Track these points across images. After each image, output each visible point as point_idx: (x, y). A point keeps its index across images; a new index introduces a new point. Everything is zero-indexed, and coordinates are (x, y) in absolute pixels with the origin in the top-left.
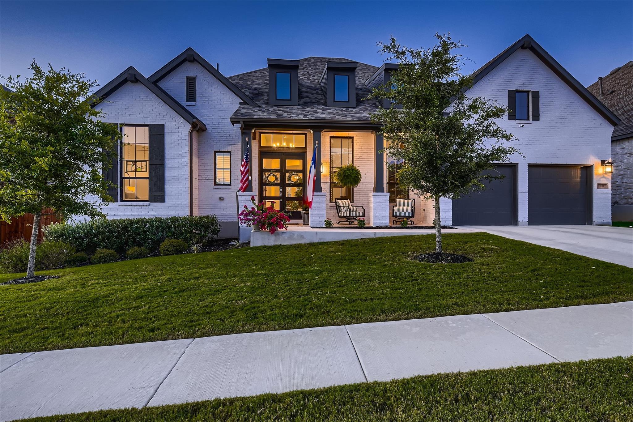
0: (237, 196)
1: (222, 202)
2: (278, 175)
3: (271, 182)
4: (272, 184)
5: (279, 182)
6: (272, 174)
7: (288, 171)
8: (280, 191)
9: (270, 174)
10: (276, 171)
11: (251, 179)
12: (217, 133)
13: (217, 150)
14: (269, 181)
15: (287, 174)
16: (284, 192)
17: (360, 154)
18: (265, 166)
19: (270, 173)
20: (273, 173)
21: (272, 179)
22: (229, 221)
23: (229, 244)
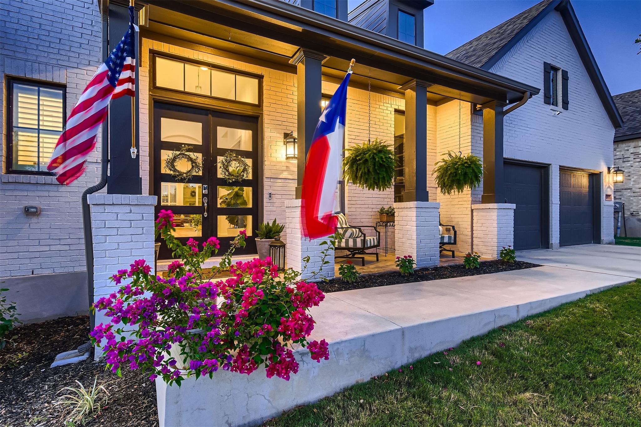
0: (86, 208)
1: (34, 220)
2: (199, 157)
3: (181, 174)
4: (185, 179)
5: (200, 173)
6: (184, 154)
7: (223, 152)
8: (204, 195)
9: (180, 154)
10: (195, 148)
11: (138, 156)
12: (16, 26)
13: (14, 74)
14: (175, 170)
15: (220, 159)
16: (212, 196)
17: (356, 130)
18: (165, 137)
19: (178, 153)
20: (187, 153)
21: (183, 166)
22: (59, 271)
23: (54, 365)
